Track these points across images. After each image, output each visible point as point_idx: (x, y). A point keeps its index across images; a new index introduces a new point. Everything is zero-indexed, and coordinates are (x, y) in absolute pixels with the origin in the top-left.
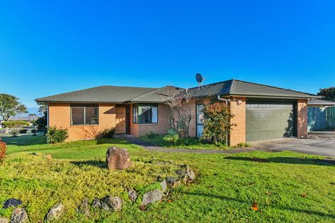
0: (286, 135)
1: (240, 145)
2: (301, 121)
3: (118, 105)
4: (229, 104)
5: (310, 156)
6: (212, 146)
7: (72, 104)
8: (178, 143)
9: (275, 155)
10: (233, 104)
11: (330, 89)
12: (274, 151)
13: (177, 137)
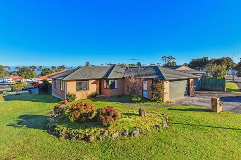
0: (185, 95)
1: (168, 102)
2: (191, 87)
3: (97, 79)
4: (163, 83)
5: (201, 108)
6: (156, 103)
7: (77, 80)
8: (140, 101)
9: (187, 107)
10: (165, 82)
11: (198, 60)
12: (185, 105)
13: (140, 99)
